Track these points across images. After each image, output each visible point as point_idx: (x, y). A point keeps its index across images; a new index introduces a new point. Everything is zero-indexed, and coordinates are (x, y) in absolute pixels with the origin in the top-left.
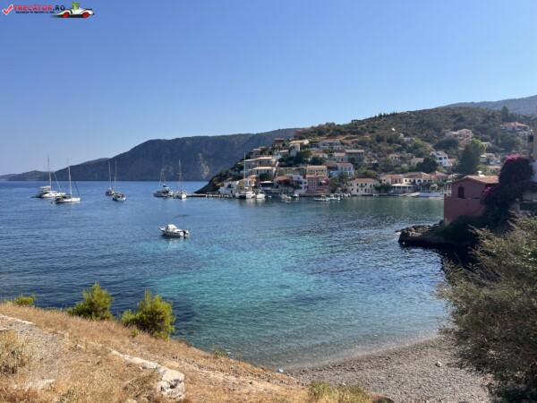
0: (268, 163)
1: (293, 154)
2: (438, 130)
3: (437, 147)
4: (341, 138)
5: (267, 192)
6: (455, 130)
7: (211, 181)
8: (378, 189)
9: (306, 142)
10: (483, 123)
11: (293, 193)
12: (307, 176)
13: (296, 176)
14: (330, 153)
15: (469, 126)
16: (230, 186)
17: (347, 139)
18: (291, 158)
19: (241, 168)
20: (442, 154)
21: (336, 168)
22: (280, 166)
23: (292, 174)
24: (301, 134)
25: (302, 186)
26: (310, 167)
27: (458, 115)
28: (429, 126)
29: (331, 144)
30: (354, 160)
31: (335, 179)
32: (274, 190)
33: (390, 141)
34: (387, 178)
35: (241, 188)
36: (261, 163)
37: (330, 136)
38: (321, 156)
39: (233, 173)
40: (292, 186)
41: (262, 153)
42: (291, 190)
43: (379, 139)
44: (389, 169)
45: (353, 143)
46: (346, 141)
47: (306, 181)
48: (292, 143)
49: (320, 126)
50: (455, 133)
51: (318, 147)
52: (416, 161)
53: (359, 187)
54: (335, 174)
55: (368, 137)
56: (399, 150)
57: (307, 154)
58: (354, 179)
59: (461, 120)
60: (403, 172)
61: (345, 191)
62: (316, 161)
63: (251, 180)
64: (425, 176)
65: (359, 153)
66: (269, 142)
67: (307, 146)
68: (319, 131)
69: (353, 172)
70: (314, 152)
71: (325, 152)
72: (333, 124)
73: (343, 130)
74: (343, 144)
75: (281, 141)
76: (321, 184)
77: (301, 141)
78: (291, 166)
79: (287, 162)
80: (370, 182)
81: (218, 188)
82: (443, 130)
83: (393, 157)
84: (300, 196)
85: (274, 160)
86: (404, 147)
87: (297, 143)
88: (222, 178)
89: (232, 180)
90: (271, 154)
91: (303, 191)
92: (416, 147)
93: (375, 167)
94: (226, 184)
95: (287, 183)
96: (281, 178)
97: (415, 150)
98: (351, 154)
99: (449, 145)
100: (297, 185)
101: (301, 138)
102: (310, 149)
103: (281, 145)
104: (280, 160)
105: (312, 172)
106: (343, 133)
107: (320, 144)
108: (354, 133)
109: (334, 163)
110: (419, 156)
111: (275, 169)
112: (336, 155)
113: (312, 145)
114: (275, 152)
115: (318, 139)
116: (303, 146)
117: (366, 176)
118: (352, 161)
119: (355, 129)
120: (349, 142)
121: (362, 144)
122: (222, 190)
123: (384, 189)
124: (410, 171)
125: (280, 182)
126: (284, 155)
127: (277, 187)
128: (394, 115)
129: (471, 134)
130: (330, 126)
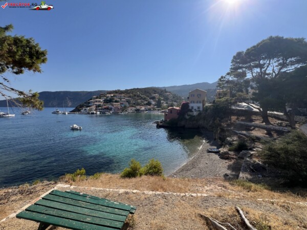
0: (99, 101)
1: (108, 99)
2: (150, 94)
3: (151, 99)
5: (100, 112)
6: (154, 94)
7: (76, 108)
8: (136, 110)
9: (112, 95)
10: (161, 93)
11: (110, 112)
13: (110, 106)
14: (121, 99)
15: (158, 93)
19: (89, 103)
20: (152, 100)
21: (123, 104)
22: (104, 103)
24: (110, 93)
25: (113, 109)
26: (114, 103)
27: (155, 90)
28: (148, 92)
29: (120, 96)
30: (128, 101)
33: (138, 96)
34: (138, 107)
35: (90, 110)
36: (96, 101)
37: (120, 94)
38: (118, 100)
39: (86, 105)
40: (109, 109)
41: (97, 98)
43: (135, 96)
44: (138, 104)
45: (127, 96)
48: (108, 95)
51: (116, 97)
52: (146, 102)
53: (130, 110)
54: (123, 106)
55: (131, 95)
56: (140, 99)
57: (113, 99)
58: (129, 107)
59: (156, 91)
60: (143, 105)
61: (126, 111)
62: (116, 102)
63: (94, 107)
64: (149, 107)
66: (100, 94)
68: (116, 92)
69: (128, 105)
70: (115, 99)
74: (124, 96)
75: (103, 94)
76: (118, 109)
79: (106, 101)
80: (134, 108)
81: (80, 110)
83: (139, 101)
84: (112, 113)
85: (102, 101)
86: (142, 98)
87: (109, 95)
89: (86, 107)
92: (145, 98)
93: (134, 104)
94: (84, 109)
95: (107, 109)
96: (105, 107)
97: (145, 99)
98: (127, 99)
99: (153, 98)
100: (111, 109)
101: (110, 94)
102: (114, 97)
103: (103, 96)
104: (104, 101)
105: (115, 105)
106: (124, 93)
109: (122, 102)
110: (146, 101)
111: (102, 104)
112: (123, 100)
114: (101, 98)
116: (111, 97)
117: (132, 106)
119: (127, 92)
121: (130, 97)
122: (82, 111)
123: (138, 110)
126: (105, 99)
127: (104, 110)
128: (138, 89)
129: (158, 96)
130: (119, 90)
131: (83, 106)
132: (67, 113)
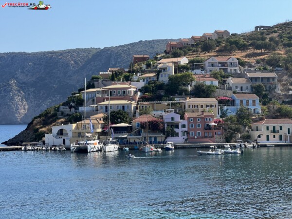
0: (124, 94)
1: (164, 79)
4: (239, 55)
5: (122, 142)
7: (30, 124)
9: (184, 61)
11: (165, 143)
12: (187, 115)
14: (223, 78)
16: (61, 132)
17: (248, 56)
18: (161, 87)
19: (80, 103)
22: (143, 99)
23: (163, 112)
24: (176, 49)
25: (179, 131)
29: (223, 64)
30: (261, 91)
31: (230, 119)
32: (133, 138)
35: (79, 135)
36: (113, 94)
37: (222, 52)
38: (208, 82)
39: (67, 110)
40: (163, 131)
41: (114, 77)
42: (160, 137)
45: (258, 62)
46: (246, 60)
47: (185, 122)
48: (164, 62)
49: (204, 36)
51: (203, 69)
53: (270, 133)
54: (231, 111)
57: (186, 80)
58: (262, 119)
61: (247, 138)
62: (201, 92)
65: (268, 79)
67: (185, 68)
68: (204, 44)
69: (259, 108)
70: (198, 77)
71: (215, 76)
72: (226, 32)
73: (242, 42)
74: (242, 64)
75: (144, 59)
77: (175, 60)
78: (160, 98)
79: (154, 92)
81: (43, 135)
84: (176, 147)
85: (132, 90)
87: (169, 63)
88: (49, 118)
89: (65, 123)
90: (127, 79)
91: (180, 140)
94: (55, 129)
95: (154, 127)
96: (144, 119)
100: (170, 130)
101: (175, 55)
102: (190, 72)
103: (144, 66)
104: (143, 90)
105: (193, 108)
107: (207, 63)
108: (259, 47)
109: (227, 95)
111: (134, 104)
112: (231, 81)
113: (193, 65)
114: (135, 77)
115: (203, 56)
116: (179, 68)
118: (257, 90)
120: (252, 60)
125: (142, 126)
127: (139, 133)
131: (55, 115)
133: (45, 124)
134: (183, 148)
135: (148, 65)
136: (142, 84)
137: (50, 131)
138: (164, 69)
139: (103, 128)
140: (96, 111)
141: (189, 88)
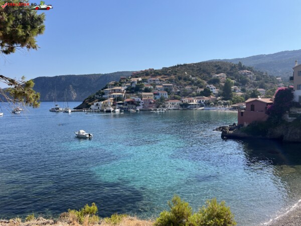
0: (119, 91)
1: (134, 86)
2: (209, 74)
3: (209, 83)
4: (158, 78)
5: (121, 109)
6: (217, 73)
7: (84, 102)
8: (181, 105)
9: (140, 79)
10: (231, 70)
11: (136, 108)
12: (143, 99)
13: (137, 99)
14: (154, 85)
15: (224, 71)
16: (97, 105)
17: (162, 78)
18: (133, 88)
19: (103, 94)
20: (212, 86)
21: (158, 94)
22: (127, 93)
23: (134, 97)
24: (136, 75)
25: (141, 104)
26: (144, 94)
27: (218, 66)
28: (204, 71)
29: (154, 81)
30: (167, 90)
31: (158, 100)
32: (124, 107)
33: (185, 79)
34: (186, 100)
35: (105, 106)
36: (115, 91)
37: (153, 76)
38: (149, 87)
39: (98, 96)
40: (135, 104)
41: (115, 85)
42: (134, 107)
43: (180, 78)
44: (186, 94)
45: (166, 80)
47: (143, 101)
48: (132, 79)
49: (146, 70)
50: (217, 75)
51: (147, 82)
52: (200, 90)
53: (172, 105)
54: (158, 97)
55: (173, 77)
56: (190, 84)
57: (142, 86)
58: (168, 100)
59: (220, 68)
60: (194, 96)
61: (164, 107)
62: (147, 90)
63: (110, 101)
64: (206, 99)
65: (170, 86)
66: (120, 78)
67: (140, 82)
68: (146, 73)
69: (167, 96)
70: (146, 85)
71: (152, 85)
72: (153, 69)
73: (160, 73)
74: (160, 81)
75: (124, 78)
76: (151, 103)
77: (137, 79)
78: (133, 93)
79: (130, 90)
80: (177, 102)
81: (90, 106)
82: (211, 74)
83: (188, 88)
84: (140, 110)
85: (123, 89)
86: (192, 83)
87: (135, 80)
88: (92, 100)
89: (99, 101)
90: (120, 86)
91: (141, 107)
92: (199, 83)
93: (179, 93)
94: (95, 104)
95: (132, 103)
96: (128, 100)
97: (198, 84)
98: (165, 86)
99: (215, 82)
100: (138, 104)
101: (137, 77)
102: (143, 83)
103: (125, 81)
104: (127, 90)
105: (145, 96)
106: (160, 75)
107: (148, 80)
108: (165, 75)
109: (156, 92)
110: (201, 87)
111: (124, 95)
112: (158, 87)
113: (143, 81)
114: (123, 85)
115: (146, 78)
116: (139, 82)
117: (175, 98)
119: (165, 72)
120: (164, 79)
121: (171, 81)
122: (92, 107)
123: (185, 106)
124: (197, 96)
125: (128, 102)
126: (129, 87)
127: (126, 105)
128: (185, 65)
129: (225, 76)
130: (151, 70)
131: (93, 98)
132: (70, 111)
133: (90, 102)
134: (142, 110)
135: (127, 81)
136: (126, 87)
137: (93, 104)
138: (133, 82)
139: (113, 103)
140: (110, 97)
141: (143, 89)
